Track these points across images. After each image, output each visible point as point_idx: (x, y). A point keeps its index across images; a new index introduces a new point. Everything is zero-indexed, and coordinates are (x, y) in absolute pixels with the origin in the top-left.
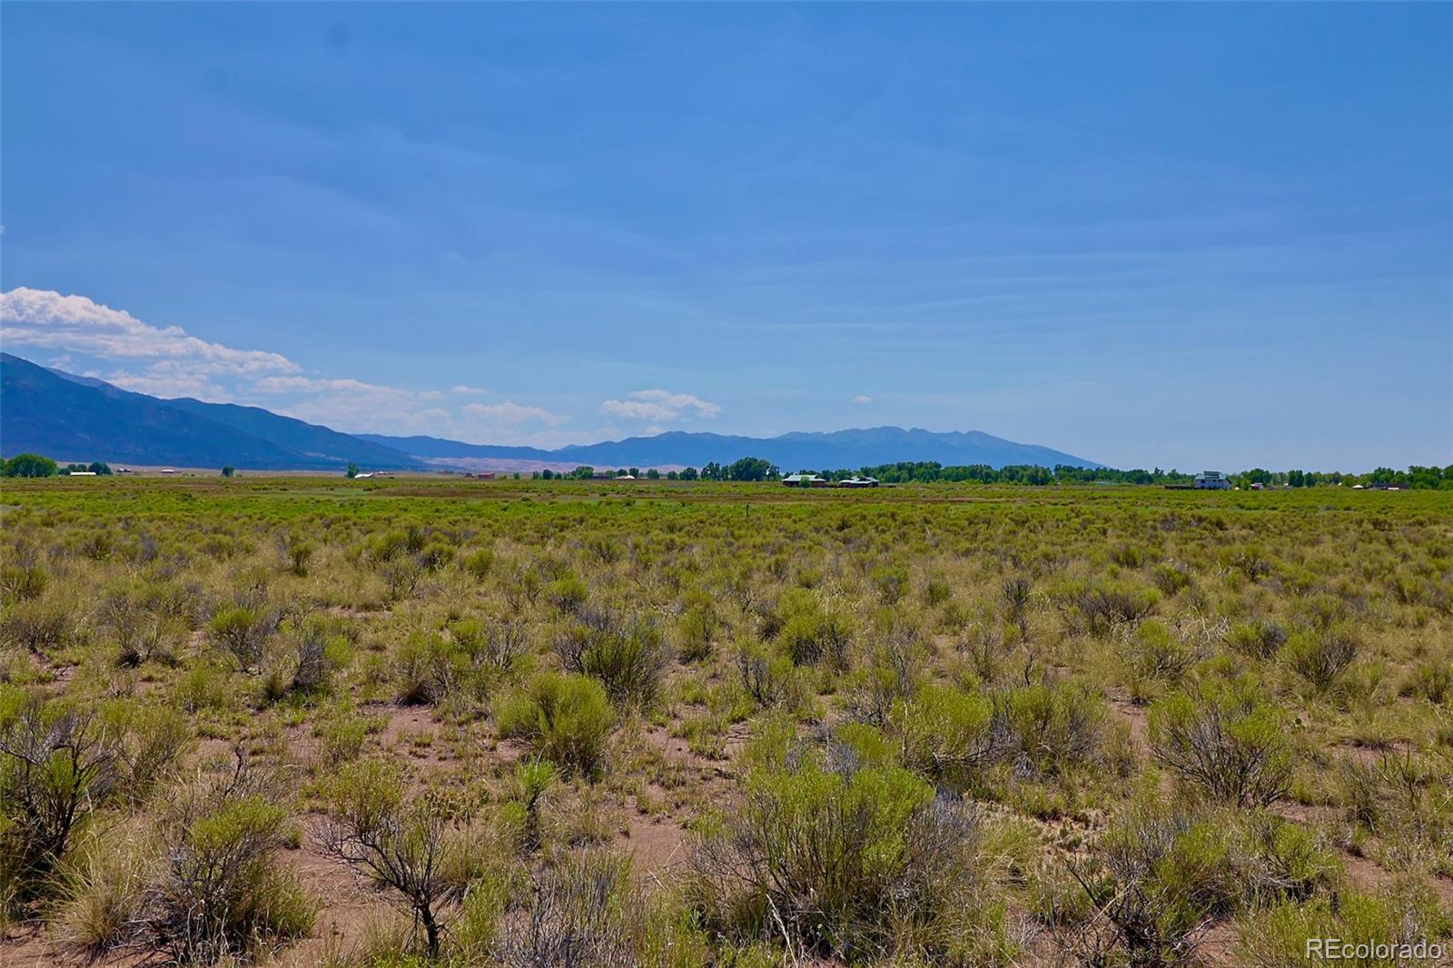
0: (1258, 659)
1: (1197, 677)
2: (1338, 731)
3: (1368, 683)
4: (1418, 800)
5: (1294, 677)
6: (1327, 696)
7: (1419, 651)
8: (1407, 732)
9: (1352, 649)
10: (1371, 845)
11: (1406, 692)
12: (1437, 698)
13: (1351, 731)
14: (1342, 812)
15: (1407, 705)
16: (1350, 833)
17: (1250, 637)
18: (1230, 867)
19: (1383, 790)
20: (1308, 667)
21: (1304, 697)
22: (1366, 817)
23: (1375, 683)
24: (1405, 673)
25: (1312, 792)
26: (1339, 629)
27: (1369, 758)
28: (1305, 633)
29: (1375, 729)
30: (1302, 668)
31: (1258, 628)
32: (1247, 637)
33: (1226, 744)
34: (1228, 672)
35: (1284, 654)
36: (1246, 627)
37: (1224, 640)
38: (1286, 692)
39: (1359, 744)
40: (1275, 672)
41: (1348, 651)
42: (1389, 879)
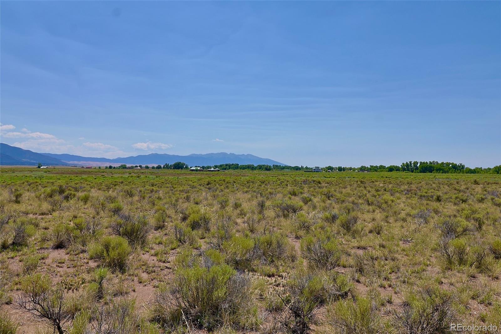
0: (331, 223)
1: (314, 229)
2: (353, 244)
3: (360, 230)
4: (375, 264)
5: (340, 228)
6: (350, 234)
7: (374, 220)
8: (371, 244)
9: (356, 220)
10: (362, 279)
11: (371, 232)
12: (378, 233)
13: (356, 244)
14: (354, 269)
15: (371, 236)
16: (357, 276)
17: (329, 217)
18: (324, 289)
19: (365, 262)
20: (344, 226)
21: (343, 234)
22: (361, 270)
23: (362, 229)
24: (370, 226)
25: (346, 263)
26: (353, 214)
27: (361, 252)
28: (343, 215)
29: (363, 244)
30: (343, 226)
31: (331, 214)
32: (327, 217)
33: (322, 251)
34: (322, 228)
35: (338, 222)
36: (327, 214)
37: (321, 218)
38: (338, 233)
39: (358, 248)
40: (336, 227)
41: (355, 220)
42: (368, 289)
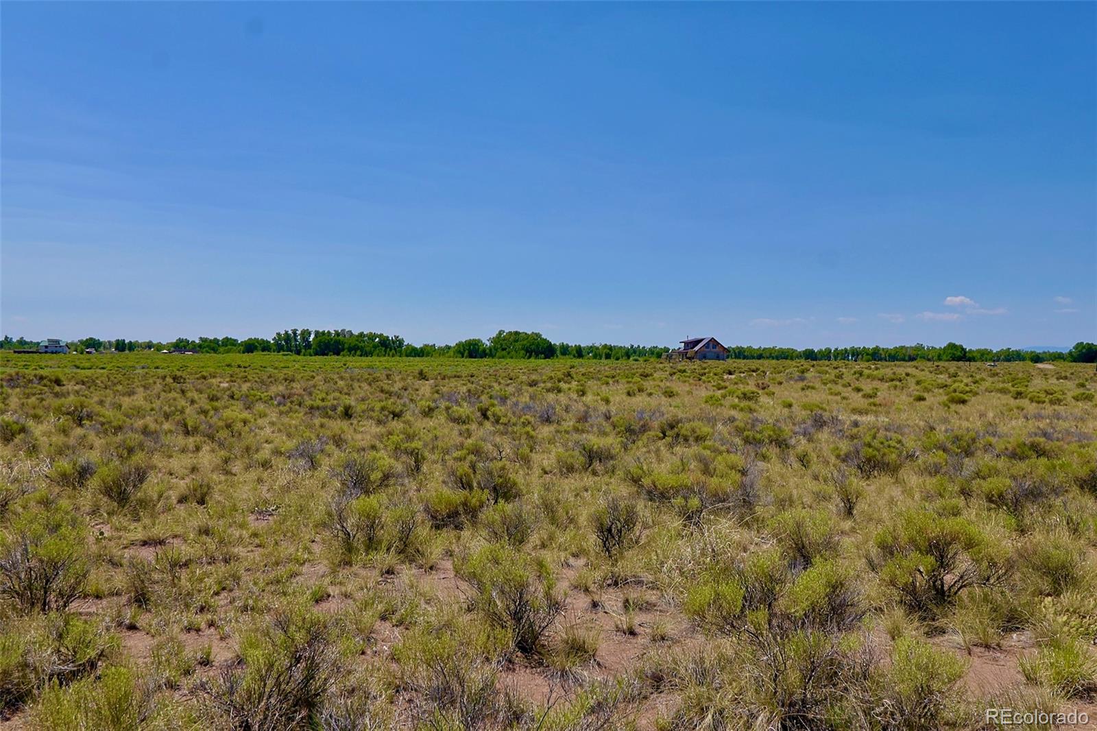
0: (74, 488)
1: (20, 510)
2: (132, 536)
3: (155, 497)
4: (179, 579)
5: (101, 499)
6: (125, 510)
7: (194, 469)
8: (179, 530)
9: (145, 473)
10: (143, 620)
11: (182, 500)
12: (202, 502)
13: (140, 535)
14: (124, 599)
15: (181, 510)
16: (128, 615)
17: (68, 472)
18: (27, 665)
19: (156, 576)
20: (111, 490)
21: (108, 514)
22: (141, 599)
23: (160, 496)
24: (182, 485)
25: (105, 587)
26: (139, 458)
27: (148, 554)
28: (111, 465)
29: (157, 531)
30: (107, 492)
31: (75, 465)
32: (65, 472)
33: (34, 563)
34: (46, 503)
35: (94, 483)
36: (65, 464)
37: (47, 477)
38: (95, 512)
39: (145, 543)
40: (87, 496)
41: (141, 476)
42: (155, 641)
